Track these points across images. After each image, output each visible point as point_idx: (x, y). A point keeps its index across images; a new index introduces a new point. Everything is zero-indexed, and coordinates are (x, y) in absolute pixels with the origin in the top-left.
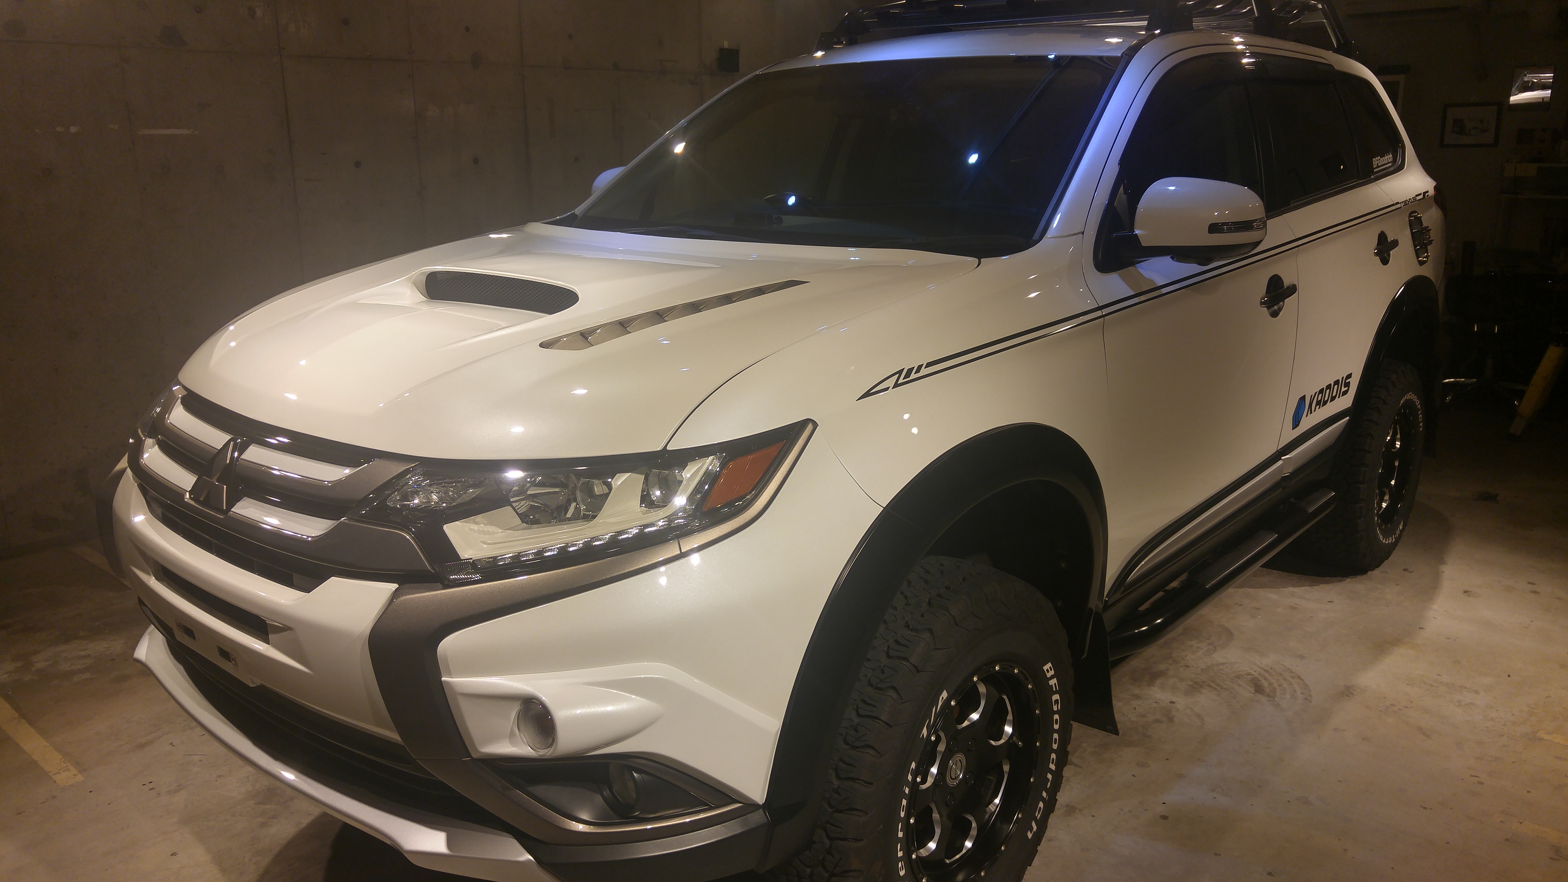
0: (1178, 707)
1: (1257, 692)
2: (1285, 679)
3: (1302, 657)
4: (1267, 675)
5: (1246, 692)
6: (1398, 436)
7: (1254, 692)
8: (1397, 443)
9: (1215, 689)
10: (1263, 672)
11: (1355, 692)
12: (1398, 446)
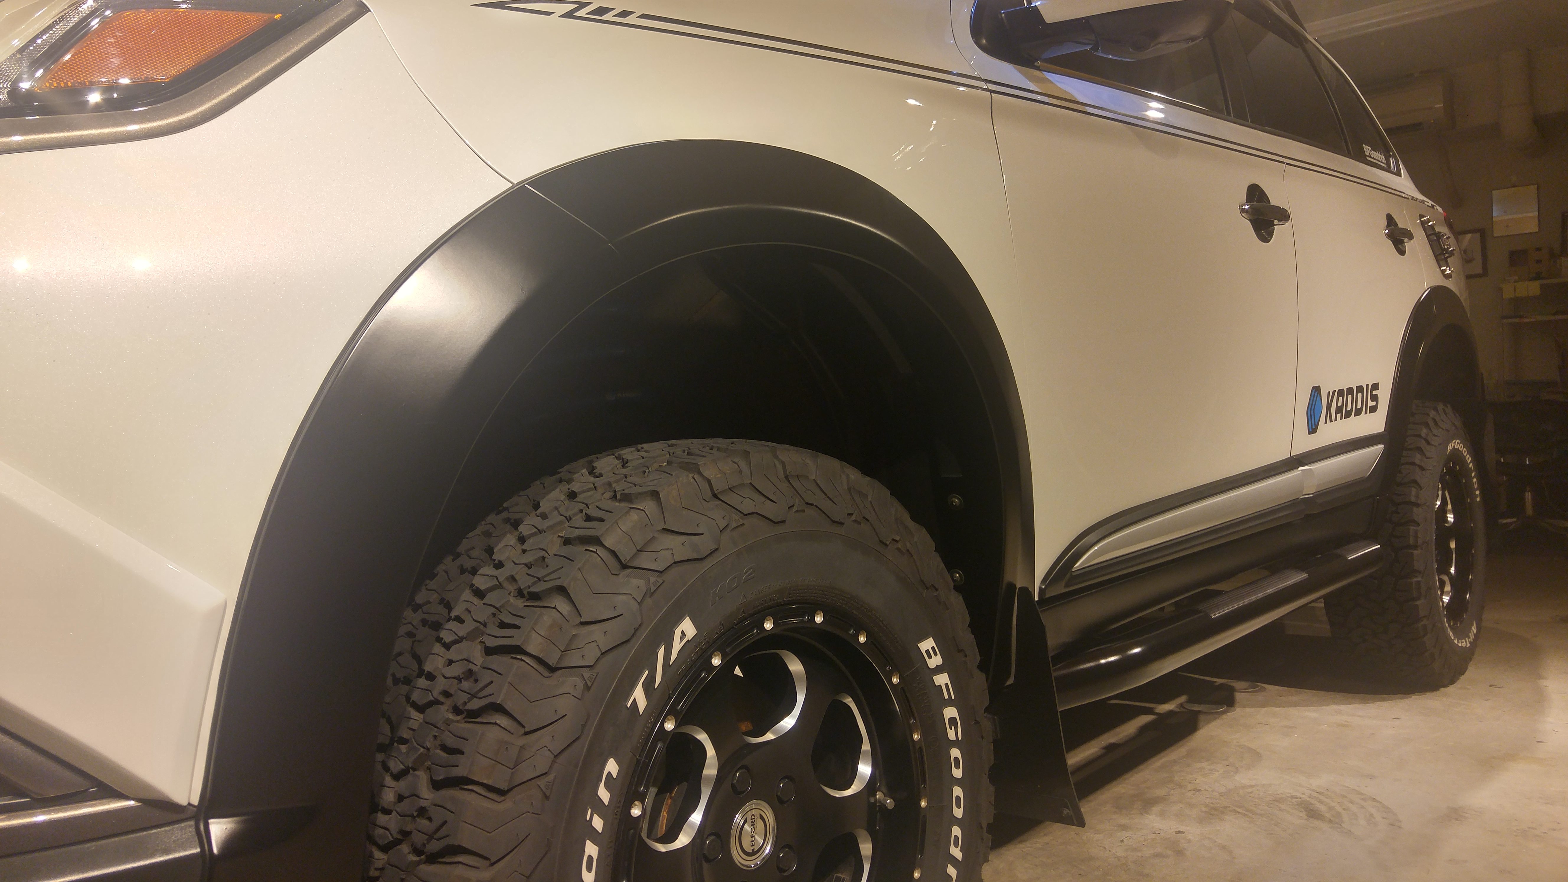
0: (1190, 837)
1: (1311, 817)
2: (1352, 802)
3: (1372, 777)
4: (1322, 797)
5: (1295, 819)
6: (1449, 507)
7: (1306, 817)
8: (1448, 515)
9: (1245, 815)
10: (1315, 794)
11: (1467, 815)
12: (1452, 520)
